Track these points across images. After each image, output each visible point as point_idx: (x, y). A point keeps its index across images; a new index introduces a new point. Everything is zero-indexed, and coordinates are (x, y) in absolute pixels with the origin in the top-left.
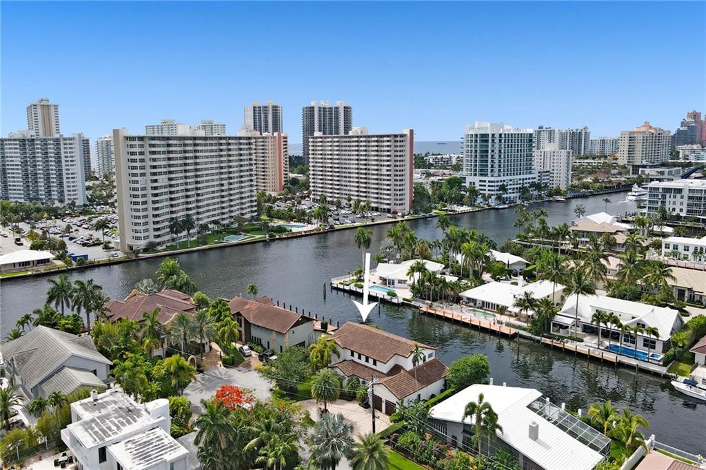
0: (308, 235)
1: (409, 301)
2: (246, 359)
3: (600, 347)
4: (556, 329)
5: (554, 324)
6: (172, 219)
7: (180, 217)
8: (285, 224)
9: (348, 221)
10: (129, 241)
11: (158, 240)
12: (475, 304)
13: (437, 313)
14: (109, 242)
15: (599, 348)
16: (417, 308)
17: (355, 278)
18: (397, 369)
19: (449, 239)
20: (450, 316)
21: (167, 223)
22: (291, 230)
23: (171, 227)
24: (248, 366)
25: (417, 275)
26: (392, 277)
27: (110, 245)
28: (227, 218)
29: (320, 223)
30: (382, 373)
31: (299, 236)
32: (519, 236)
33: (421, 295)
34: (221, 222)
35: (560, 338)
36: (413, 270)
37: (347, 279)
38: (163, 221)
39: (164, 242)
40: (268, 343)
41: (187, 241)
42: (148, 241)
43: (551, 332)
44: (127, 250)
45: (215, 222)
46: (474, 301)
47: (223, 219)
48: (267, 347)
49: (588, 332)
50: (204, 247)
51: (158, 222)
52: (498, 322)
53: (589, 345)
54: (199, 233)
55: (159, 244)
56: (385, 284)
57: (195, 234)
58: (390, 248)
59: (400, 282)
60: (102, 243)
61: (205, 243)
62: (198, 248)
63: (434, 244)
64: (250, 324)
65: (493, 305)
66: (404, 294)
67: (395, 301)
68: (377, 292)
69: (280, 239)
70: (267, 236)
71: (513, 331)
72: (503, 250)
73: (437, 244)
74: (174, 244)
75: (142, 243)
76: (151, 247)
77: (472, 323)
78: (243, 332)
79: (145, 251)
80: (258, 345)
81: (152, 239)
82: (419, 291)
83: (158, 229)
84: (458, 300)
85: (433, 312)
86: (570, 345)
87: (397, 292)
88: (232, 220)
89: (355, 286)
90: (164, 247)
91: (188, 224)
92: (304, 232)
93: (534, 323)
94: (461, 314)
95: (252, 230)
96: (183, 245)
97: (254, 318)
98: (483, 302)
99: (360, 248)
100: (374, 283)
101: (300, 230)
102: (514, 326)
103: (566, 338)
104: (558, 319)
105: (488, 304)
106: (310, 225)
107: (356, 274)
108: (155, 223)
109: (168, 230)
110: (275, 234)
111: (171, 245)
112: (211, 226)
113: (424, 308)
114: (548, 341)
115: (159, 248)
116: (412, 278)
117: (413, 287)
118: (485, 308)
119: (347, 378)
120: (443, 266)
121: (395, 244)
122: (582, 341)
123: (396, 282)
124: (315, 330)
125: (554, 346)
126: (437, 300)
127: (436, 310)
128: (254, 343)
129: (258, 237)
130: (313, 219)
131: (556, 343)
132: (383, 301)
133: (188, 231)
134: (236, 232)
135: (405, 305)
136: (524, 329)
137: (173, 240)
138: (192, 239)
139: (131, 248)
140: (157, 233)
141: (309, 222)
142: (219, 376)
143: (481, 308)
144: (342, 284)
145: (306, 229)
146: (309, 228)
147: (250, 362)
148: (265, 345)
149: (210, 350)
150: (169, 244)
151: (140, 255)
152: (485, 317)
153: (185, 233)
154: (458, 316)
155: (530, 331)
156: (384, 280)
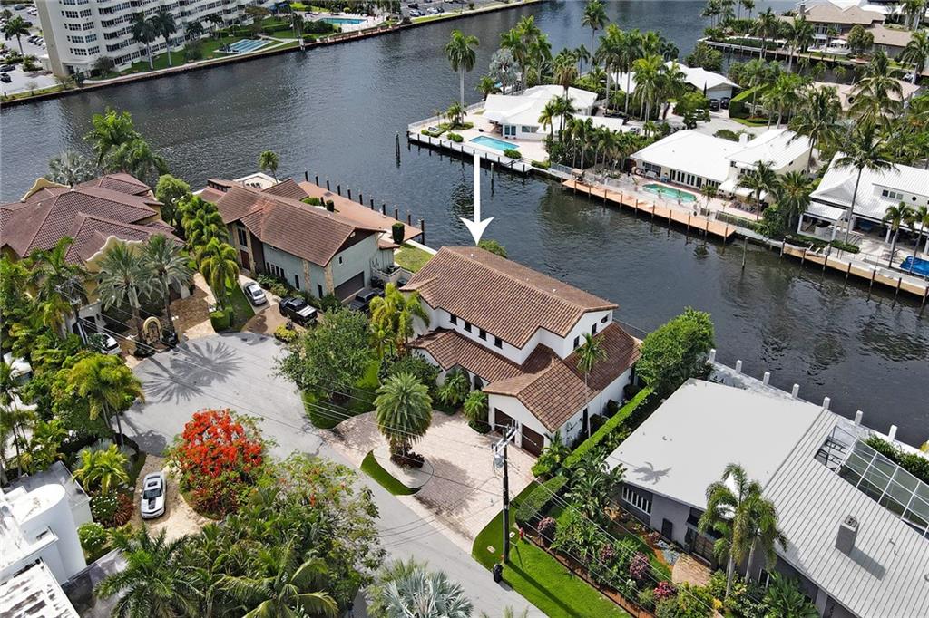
0: (369, 35)
1: (543, 168)
2: (257, 311)
3: (893, 265)
4: (807, 225)
5: (805, 218)
6: (136, 15)
7: (149, 13)
8: (330, 16)
9: (432, 9)
10: (66, 58)
11: (115, 54)
12: (659, 174)
13: (594, 192)
14: (34, 59)
15: (890, 267)
16: (558, 180)
17: (448, 121)
18: (542, 356)
19: (609, 49)
20: (616, 199)
21: (126, 24)
22: (340, 29)
23: (135, 31)
24: (260, 327)
25: (557, 122)
26: (512, 122)
27: (37, 64)
28: (234, 10)
29: (387, 14)
30: (513, 364)
31: (354, 39)
32: (710, 32)
33: (564, 159)
34: (224, 17)
35: (819, 244)
36: (550, 112)
37: (435, 123)
38: (120, 20)
39: (127, 57)
40: (297, 277)
41: (166, 53)
42: (98, 55)
43: (799, 231)
44: (64, 74)
45: (213, 18)
46: (658, 169)
47: (228, 12)
48: (294, 285)
49: (863, 231)
50: (196, 64)
51: (111, 23)
52: (704, 212)
53: (870, 259)
54: (187, 37)
55: (118, 60)
56: (501, 133)
57: (181, 39)
58: (506, 66)
59: (525, 129)
60: (21, 61)
61: (197, 57)
62: (186, 66)
63: (577, 53)
64: (262, 243)
65: (691, 178)
66: (533, 153)
67: (518, 166)
68: (488, 149)
69: (323, 45)
70: (301, 41)
71: (732, 229)
72: (691, 64)
73: (583, 54)
74: (145, 59)
75: (87, 62)
76: (103, 68)
77: (656, 213)
78: (251, 256)
79: (95, 74)
80: (278, 282)
81: (104, 53)
82: (561, 150)
83: (113, 35)
84: (628, 166)
85: (585, 189)
86: (837, 260)
87: (521, 148)
88: (243, 13)
89: (450, 137)
90: (128, 65)
91: (163, 23)
92: (362, 31)
93: (769, 216)
94: (635, 195)
95: (278, 30)
96: (161, 61)
97: (268, 231)
98: (673, 172)
99: (456, 70)
100: (481, 131)
101: (355, 27)
102: (731, 220)
103: (827, 243)
104: (815, 209)
105: (681, 175)
106: (371, 18)
107: (450, 116)
108: (105, 24)
109: (131, 36)
110: (315, 37)
111: (141, 62)
112: (206, 25)
113: (570, 183)
114: (795, 251)
115: (120, 68)
116: (548, 126)
117: (550, 144)
118: (675, 181)
119: (445, 372)
120: (595, 95)
121: (515, 60)
122: (856, 251)
123: (519, 130)
124: (382, 249)
125: (805, 260)
126: (593, 165)
127: (590, 187)
128: (271, 277)
129: (286, 41)
130: (376, 7)
131: (810, 255)
132: (499, 167)
133: (166, 36)
134: (251, 34)
135: (534, 174)
136: (751, 227)
137: (144, 52)
138: (177, 49)
139: (70, 69)
140: (113, 42)
141: (370, 13)
142: (206, 355)
143: (669, 182)
144: (427, 134)
145: (364, 25)
146: (369, 23)
147: (264, 319)
148: (291, 281)
149: (192, 293)
150: (136, 60)
151: (85, 82)
152: (679, 202)
153: (161, 40)
154: (631, 198)
155: (762, 231)
156: (498, 128)
